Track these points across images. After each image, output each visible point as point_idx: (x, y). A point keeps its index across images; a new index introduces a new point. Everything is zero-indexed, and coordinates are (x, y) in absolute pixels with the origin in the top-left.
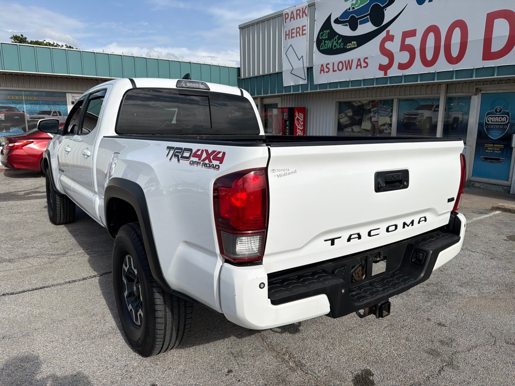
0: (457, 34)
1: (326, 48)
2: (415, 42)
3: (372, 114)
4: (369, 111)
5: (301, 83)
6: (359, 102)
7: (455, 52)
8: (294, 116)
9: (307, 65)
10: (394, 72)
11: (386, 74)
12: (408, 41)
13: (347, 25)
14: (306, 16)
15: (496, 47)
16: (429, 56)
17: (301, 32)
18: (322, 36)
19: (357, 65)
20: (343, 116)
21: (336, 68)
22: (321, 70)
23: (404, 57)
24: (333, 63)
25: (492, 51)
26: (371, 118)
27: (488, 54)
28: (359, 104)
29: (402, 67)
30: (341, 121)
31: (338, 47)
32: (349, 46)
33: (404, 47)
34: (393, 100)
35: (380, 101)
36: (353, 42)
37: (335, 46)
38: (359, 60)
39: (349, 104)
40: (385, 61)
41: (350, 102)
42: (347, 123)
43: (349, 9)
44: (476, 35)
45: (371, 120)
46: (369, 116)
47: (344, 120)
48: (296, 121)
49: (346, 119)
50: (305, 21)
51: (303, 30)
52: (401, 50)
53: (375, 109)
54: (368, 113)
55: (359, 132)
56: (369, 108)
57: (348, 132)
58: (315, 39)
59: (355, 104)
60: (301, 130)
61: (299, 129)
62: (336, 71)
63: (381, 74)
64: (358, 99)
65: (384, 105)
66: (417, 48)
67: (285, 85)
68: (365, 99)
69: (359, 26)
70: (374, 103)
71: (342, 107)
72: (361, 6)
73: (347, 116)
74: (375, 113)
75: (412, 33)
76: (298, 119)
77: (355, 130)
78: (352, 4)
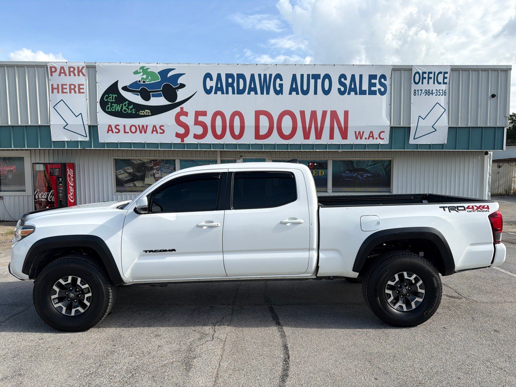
0: (237, 120)
1: (114, 110)
2: (207, 120)
3: (155, 171)
4: (152, 169)
5: (79, 140)
6: (139, 160)
7: (237, 132)
8: (66, 172)
9: (87, 122)
10: (189, 140)
11: (183, 141)
12: (201, 118)
13: (138, 95)
14: (84, 75)
15: (263, 132)
16: (219, 132)
17: (77, 89)
18: (107, 98)
19: (153, 131)
20: (122, 172)
21: (128, 130)
22: (108, 130)
23: (199, 130)
24: (124, 126)
25: (260, 134)
26: (154, 174)
27: (258, 136)
28: (139, 162)
29: (196, 137)
30: (120, 177)
31: (129, 112)
32: (142, 113)
33: (197, 123)
34: (174, 160)
35: (162, 161)
36: (146, 111)
37: (125, 110)
38: (154, 126)
39: (128, 162)
40: (182, 131)
41: (129, 160)
42: (127, 179)
43: (139, 81)
44: (250, 122)
45: (154, 177)
46: (151, 173)
47: (123, 176)
48: (68, 177)
49: (126, 175)
50: (83, 80)
51: (79, 89)
52: (195, 124)
53: (157, 167)
54: (151, 171)
55: (142, 187)
56: (151, 166)
57: (130, 187)
58: (98, 100)
59: (134, 162)
60: (72, 187)
61: (71, 185)
62: (128, 133)
63: (178, 141)
64: (138, 158)
65: (166, 163)
66: (209, 124)
67: (53, 139)
68: (146, 159)
69: (151, 98)
70: (156, 162)
71: (120, 164)
72: (152, 82)
73: (127, 172)
74: (158, 170)
75: (204, 114)
76: (69, 176)
77: (137, 185)
78: (142, 78)
